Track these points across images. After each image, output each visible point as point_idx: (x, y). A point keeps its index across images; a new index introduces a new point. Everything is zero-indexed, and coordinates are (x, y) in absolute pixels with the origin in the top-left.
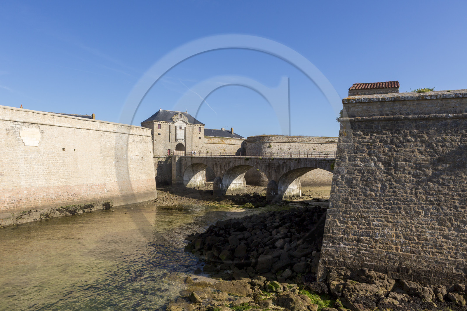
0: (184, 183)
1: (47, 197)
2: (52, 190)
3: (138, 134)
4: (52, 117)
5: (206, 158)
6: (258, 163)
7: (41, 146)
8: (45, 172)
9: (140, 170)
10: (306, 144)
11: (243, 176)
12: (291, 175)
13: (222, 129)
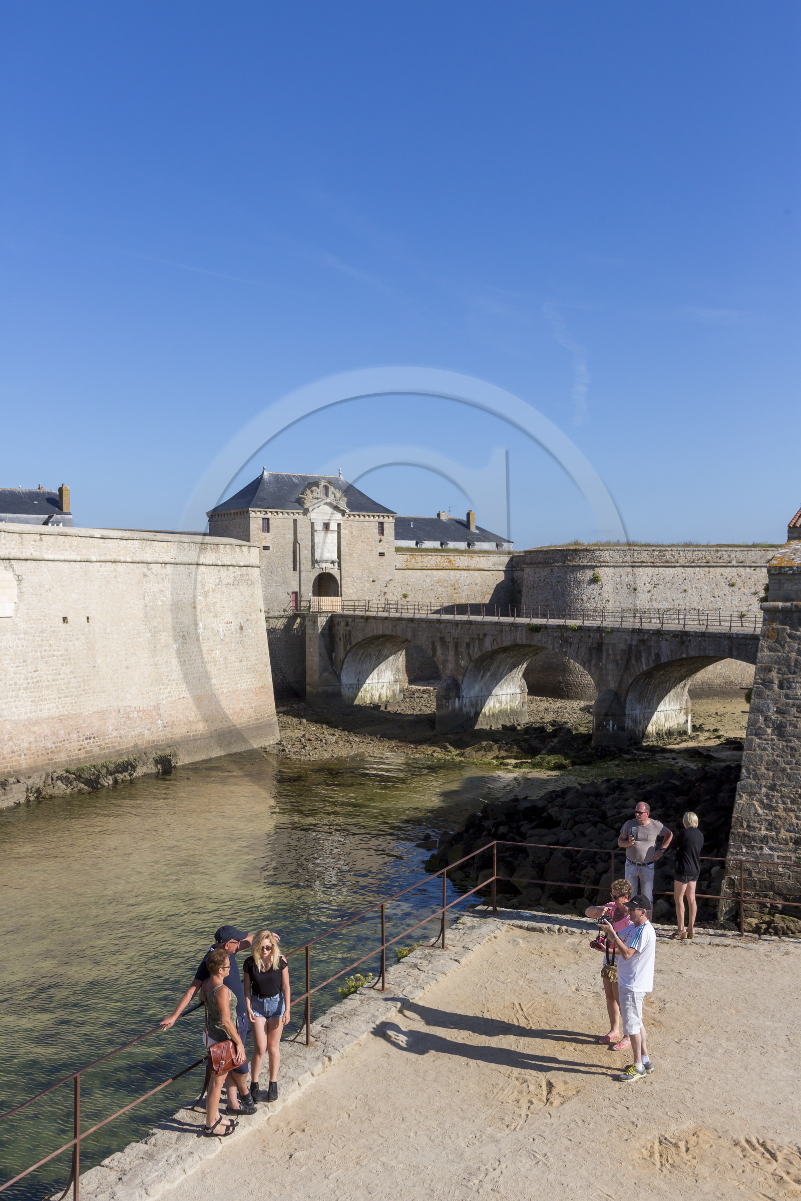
0: (345, 692)
1: (36, 747)
2: (45, 726)
3: (229, 563)
4: (38, 537)
5: (412, 620)
6: (566, 641)
7: (19, 615)
8: (30, 680)
9: (236, 664)
10: (707, 569)
11: (521, 674)
12: (663, 675)
13: (439, 515)
